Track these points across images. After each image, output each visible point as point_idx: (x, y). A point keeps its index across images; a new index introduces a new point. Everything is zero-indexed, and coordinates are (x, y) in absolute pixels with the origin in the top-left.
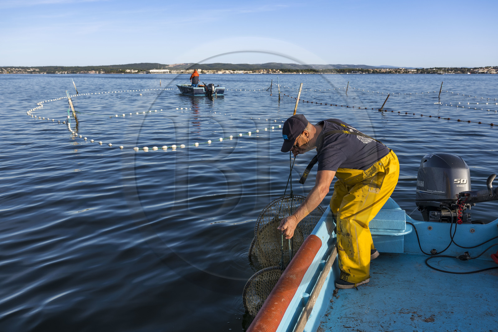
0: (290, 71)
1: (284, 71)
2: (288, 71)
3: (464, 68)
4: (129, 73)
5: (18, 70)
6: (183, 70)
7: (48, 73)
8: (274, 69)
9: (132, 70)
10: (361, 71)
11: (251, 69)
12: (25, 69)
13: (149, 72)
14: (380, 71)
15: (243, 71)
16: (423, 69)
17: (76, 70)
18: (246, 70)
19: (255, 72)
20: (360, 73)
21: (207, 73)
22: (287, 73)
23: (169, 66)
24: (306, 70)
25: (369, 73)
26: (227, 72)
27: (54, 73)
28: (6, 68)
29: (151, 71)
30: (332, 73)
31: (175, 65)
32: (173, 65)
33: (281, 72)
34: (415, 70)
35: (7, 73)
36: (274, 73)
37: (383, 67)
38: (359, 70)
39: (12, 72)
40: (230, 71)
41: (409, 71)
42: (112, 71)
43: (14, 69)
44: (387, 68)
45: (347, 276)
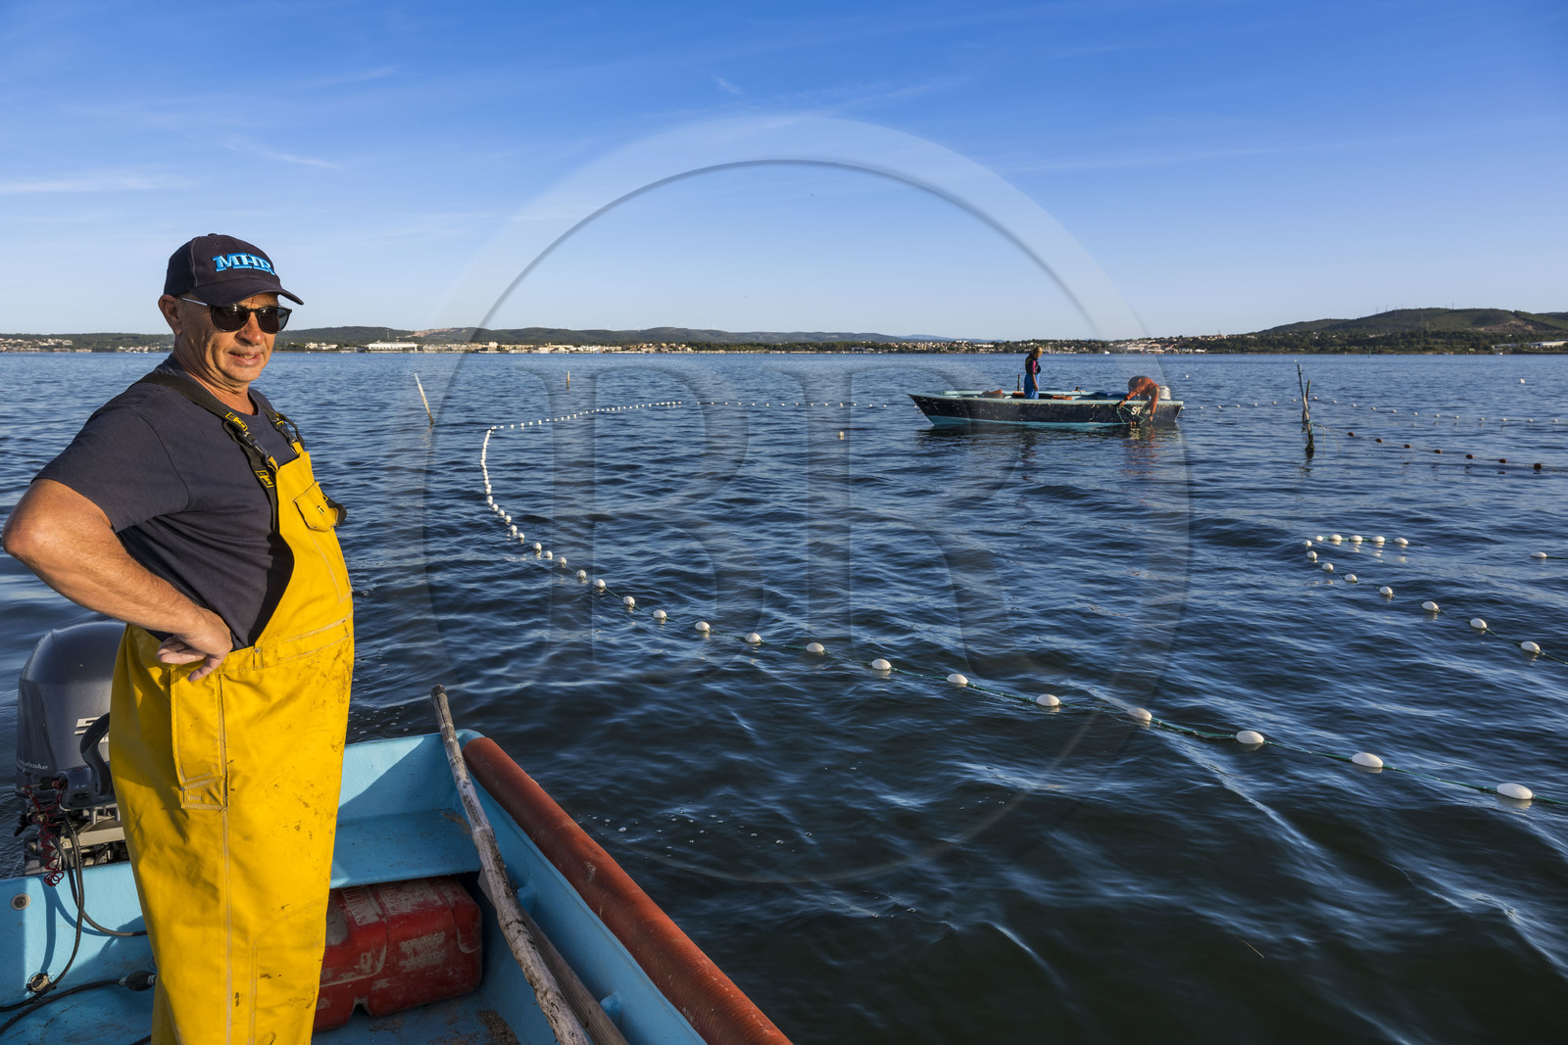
0: (709, 346)
1: (695, 348)
2: (705, 347)
3: (1095, 341)
4: (315, 350)
5: (13, 342)
6: (451, 343)
7: (95, 350)
8: (672, 342)
9: (324, 344)
10: (872, 347)
11: (618, 342)
12: (33, 339)
13: (367, 349)
14: (914, 347)
15: (599, 346)
16: (1008, 342)
18: (606, 345)
19: (628, 349)
20: (871, 352)
21: (513, 352)
22: (704, 352)
23: (417, 335)
24: (748, 344)
25: (890, 352)
26: (562, 348)
27: (112, 350)
29: (370, 346)
31: (429, 333)
32: (425, 332)
33: (689, 349)
34: (990, 346)
36: (674, 352)
37: (919, 338)
38: (868, 346)
40: (568, 346)
41: (978, 348)
44: (929, 342)
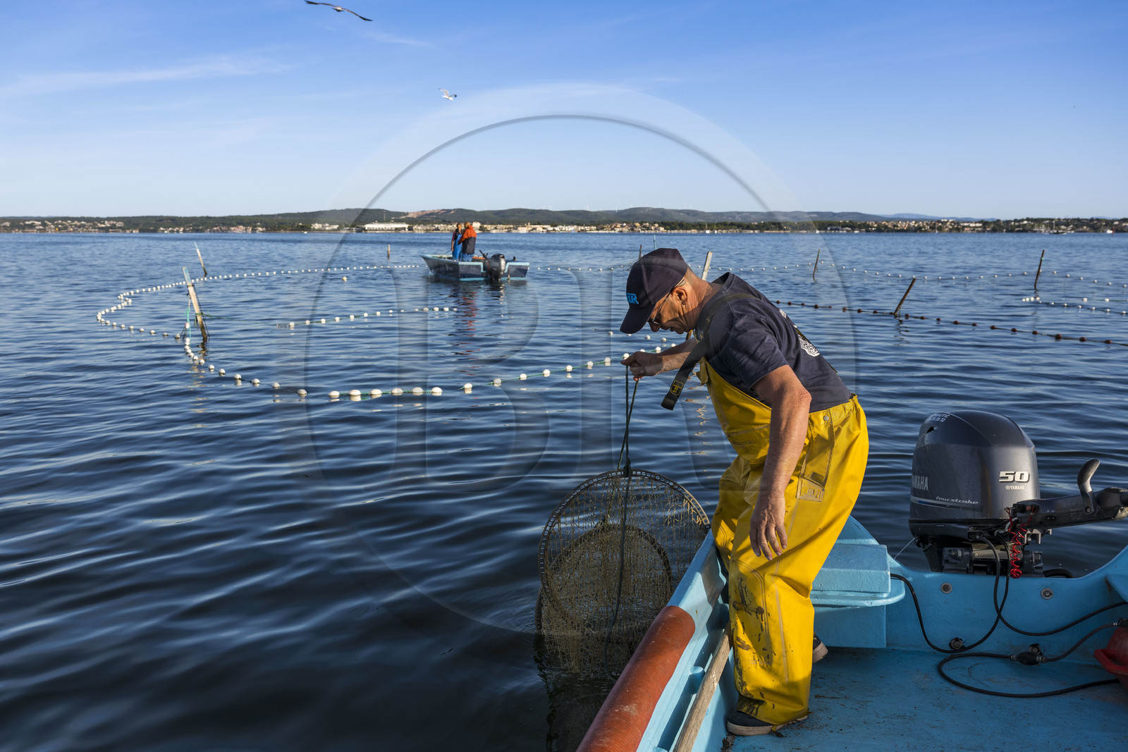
0: (682, 226)
1: (668, 227)
2: (677, 227)
3: (1098, 220)
4: (319, 230)
5: (78, 224)
6: (439, 223)
7: (142, 231)
8: (645, 222)
9: (327, 225)
10: (849, 227)
11: (594, 222)
12: (93, 222)
13: (364, 229)
14: (895, 226)
15: (575, 226)
16: (998, 221)
17: (203, 224)
18: (582, 225)
19: (602, 229)
20: (848, 231)
21: (494, 231)
22: (676, 231)
23: (409, 216)
24: (721, 224)
25: (868, 231)
26: (539, 228)
27: (155, 231)
28: (52, 220)
29: (367, 226)
30: (782, 232)
31: (421, 214)
32: (417, 213)
33: (662, 229)
34: (978, 225)
35: (56, 232)
36: (646, 232)
37: (901, 217)
38: (844, 225)
39: (66, 228)
40: (545, 226)
41: (964, 227)
42: (282, 225)
43: (69, 221)
44: (911, 220)
45: (756, 706)
